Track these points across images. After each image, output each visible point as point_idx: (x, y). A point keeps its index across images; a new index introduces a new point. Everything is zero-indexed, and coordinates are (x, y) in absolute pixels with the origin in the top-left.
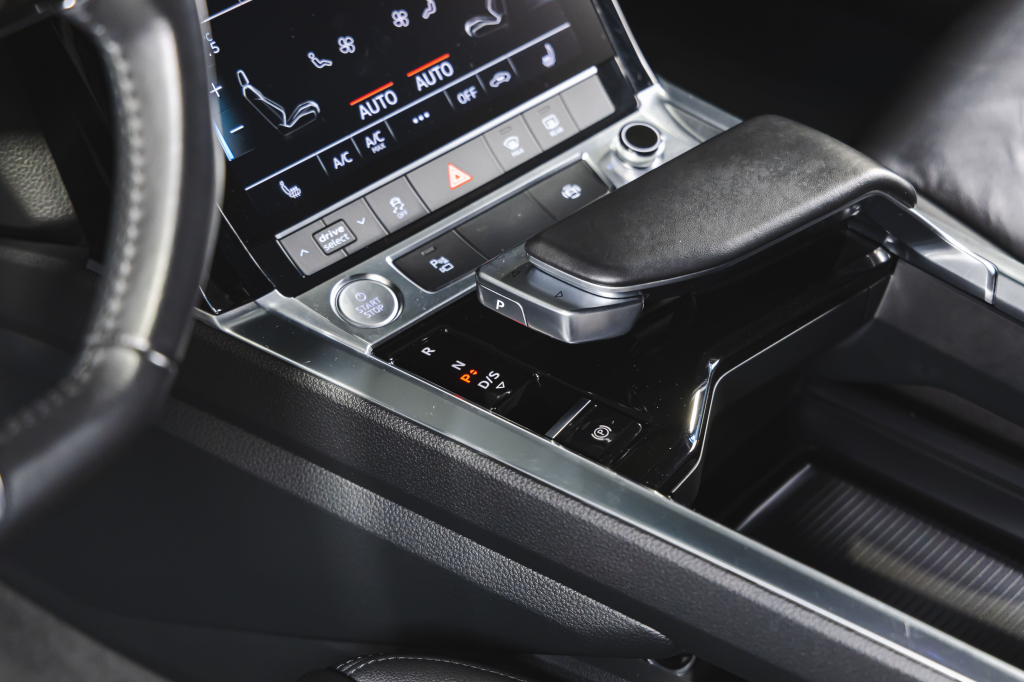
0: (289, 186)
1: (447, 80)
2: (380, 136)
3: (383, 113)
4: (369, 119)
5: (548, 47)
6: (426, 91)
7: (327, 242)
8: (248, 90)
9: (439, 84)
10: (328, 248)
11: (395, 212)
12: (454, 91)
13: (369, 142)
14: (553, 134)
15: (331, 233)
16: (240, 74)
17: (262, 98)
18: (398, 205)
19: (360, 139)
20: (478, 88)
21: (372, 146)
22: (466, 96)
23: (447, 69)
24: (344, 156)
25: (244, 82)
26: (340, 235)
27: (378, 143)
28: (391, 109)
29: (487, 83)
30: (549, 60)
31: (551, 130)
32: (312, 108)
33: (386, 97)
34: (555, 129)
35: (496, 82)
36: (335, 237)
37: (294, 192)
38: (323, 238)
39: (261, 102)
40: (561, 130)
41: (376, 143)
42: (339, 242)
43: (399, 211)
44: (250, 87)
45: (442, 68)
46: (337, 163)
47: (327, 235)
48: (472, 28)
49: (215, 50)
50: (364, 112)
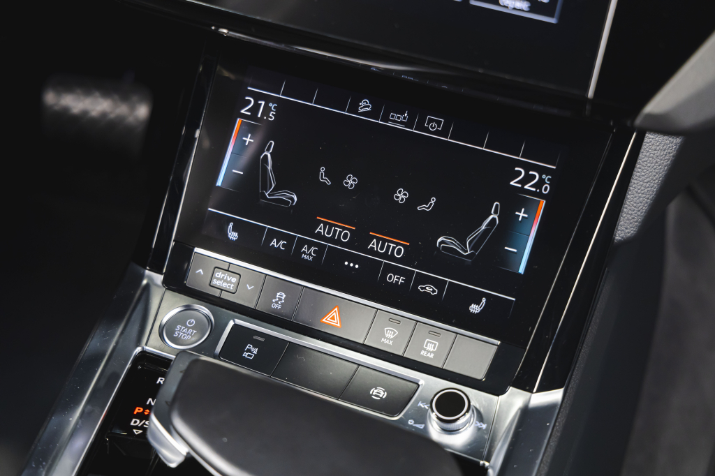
0: (234, 229)
1: (392, 258)
2: (315, 251)
3: (331, 240)
4: (319, 236)
5: (484, 300)
6: (372, 252)
7: (218, 279)
8: (266, 156)
9: (385, 256)
10: (215, 282)
11: (274, 301)
12: (389, 269)
13: (305, 249)
14: (423, 353)
15: (227, 276)
16: (271, 143)
17: (269, 167)
18: (280, 299)
19: (302, 242)
20: (407, 281)
21: (304, 252)
22: (394, 278)
23: (399, 252)
24: (282, 242)
25: (268, 150)
26: (230, 282)
27: (310, 254)
28: (338, 242)
29: (417, 283)
30: (475, 309)
31: (425, 350)
32: (292, 199)
33: (343, 232)
34: (429, 352)
35: (425, 288)
36: (226, 281)
37: (233, 236)
38: (219, 274)
39: (267, 169)
40: (432, 356)
41: (308, 253)
42: (224, 285)
43: (277, 302)
44: (269, 155)
45: (397, 248)
46: (274, 243)
47: (223, 275)
48: (442, 242)
49: (271, 118)
50: (320, 229)
